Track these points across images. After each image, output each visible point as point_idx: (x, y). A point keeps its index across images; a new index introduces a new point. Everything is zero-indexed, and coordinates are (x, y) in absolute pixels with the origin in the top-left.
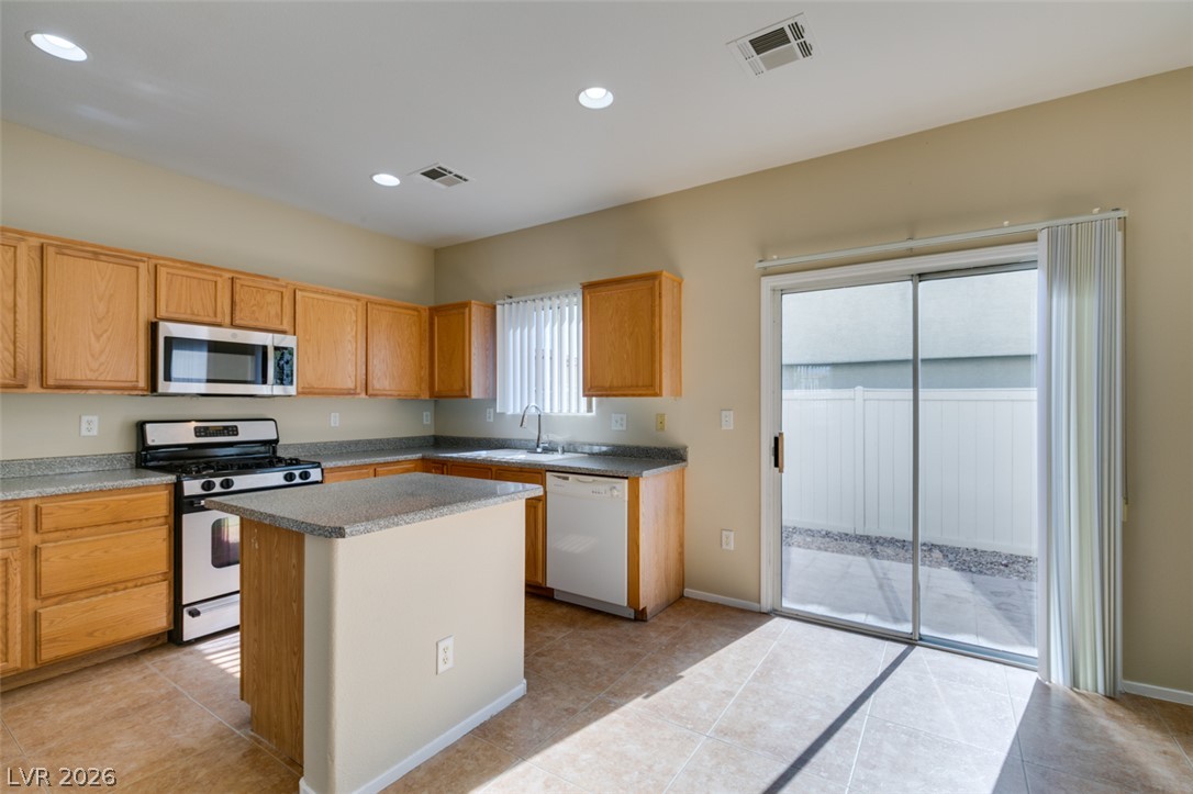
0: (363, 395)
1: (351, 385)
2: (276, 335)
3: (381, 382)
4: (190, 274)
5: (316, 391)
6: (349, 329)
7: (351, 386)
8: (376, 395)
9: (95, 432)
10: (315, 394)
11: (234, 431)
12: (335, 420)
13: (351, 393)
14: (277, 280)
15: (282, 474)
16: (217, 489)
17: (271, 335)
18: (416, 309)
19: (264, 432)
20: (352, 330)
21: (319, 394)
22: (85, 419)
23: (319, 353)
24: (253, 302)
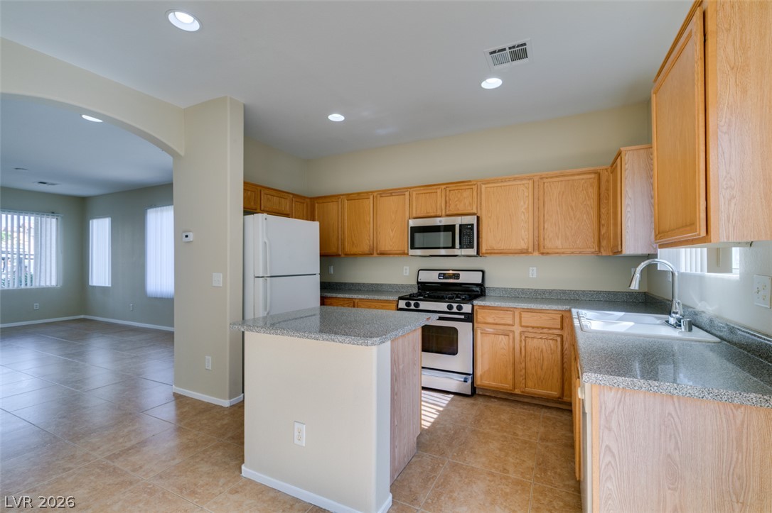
0: (536, 253)
1: (523, 245)
2: (463, 217)
3: (554, 241)
4: (425, 192)
5: (496, 251)
6: (522, 203)
7: (525, 247)
8: (548, 254)
9: (407, 274)
10: (495, 253)
11: (457, 277)
12: (533, 273)
13: (524, 252)
14: (470, 181)
15: (446, 304)
16: (412, 307)
17: (460, 218)
18: (595, 172)
19: (475, 278)
20: (525, 203)
21: (498, 253)
22: (405, 267)
23: (498, 224)
24: (456, 199)
